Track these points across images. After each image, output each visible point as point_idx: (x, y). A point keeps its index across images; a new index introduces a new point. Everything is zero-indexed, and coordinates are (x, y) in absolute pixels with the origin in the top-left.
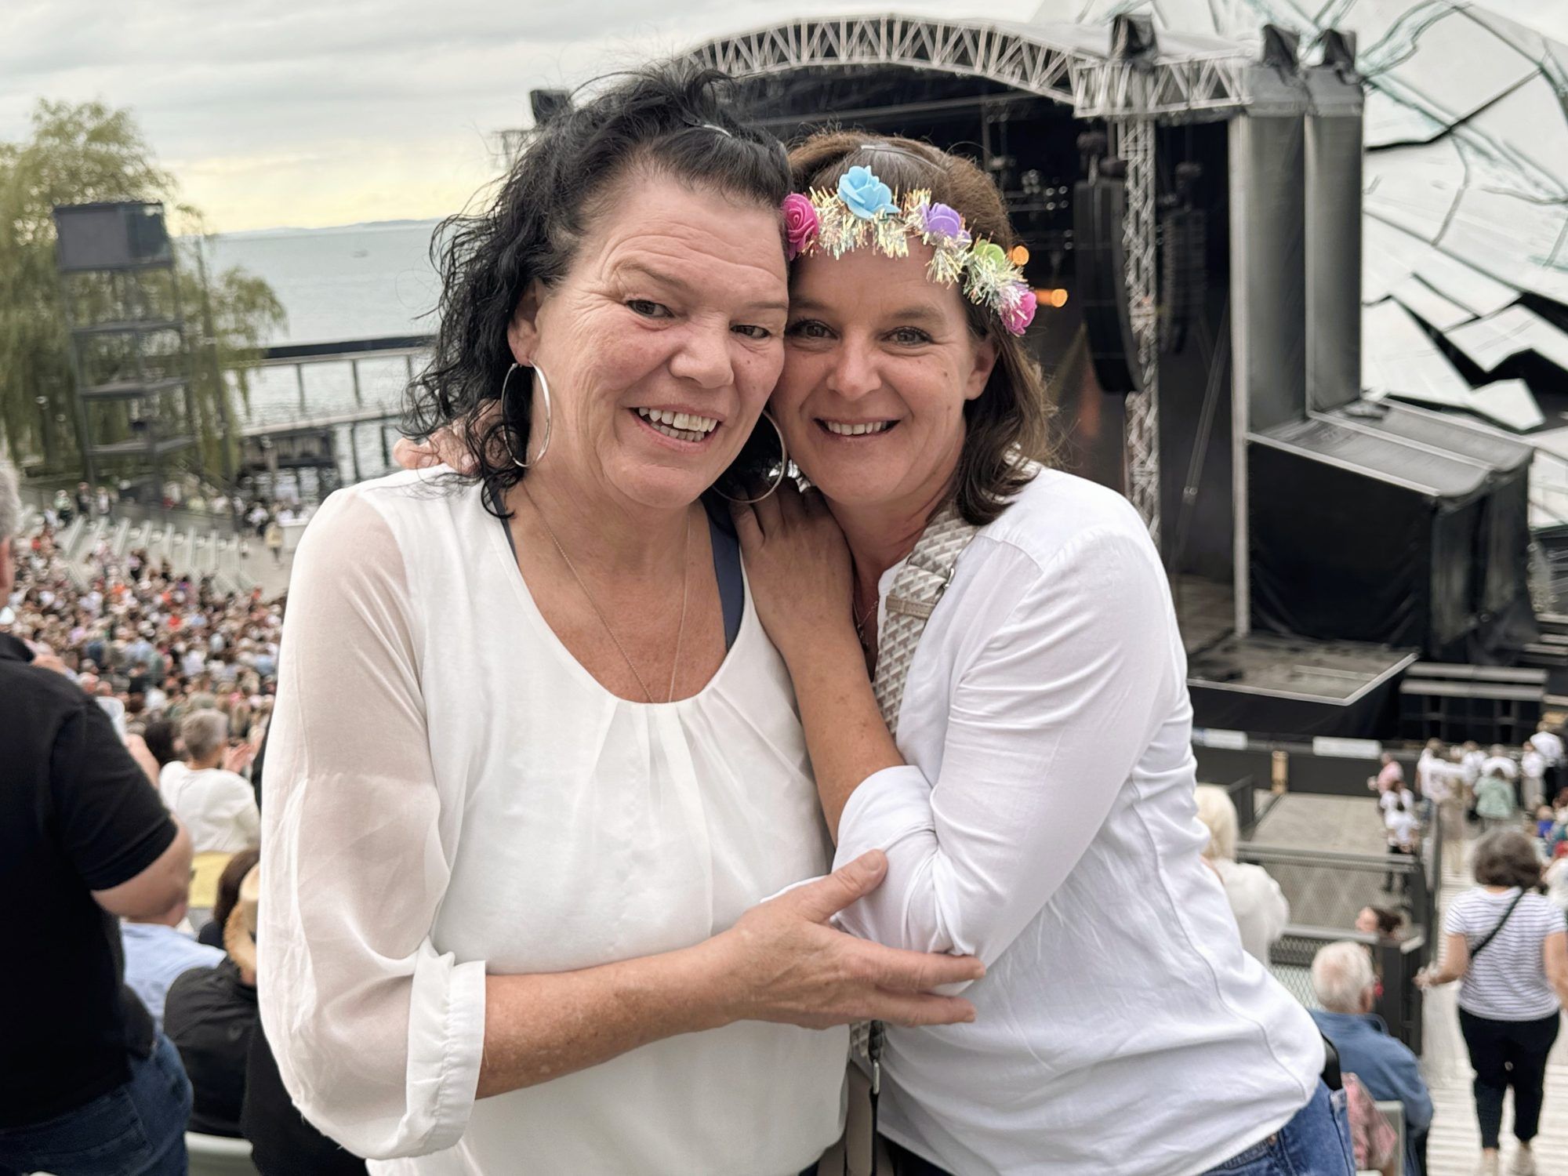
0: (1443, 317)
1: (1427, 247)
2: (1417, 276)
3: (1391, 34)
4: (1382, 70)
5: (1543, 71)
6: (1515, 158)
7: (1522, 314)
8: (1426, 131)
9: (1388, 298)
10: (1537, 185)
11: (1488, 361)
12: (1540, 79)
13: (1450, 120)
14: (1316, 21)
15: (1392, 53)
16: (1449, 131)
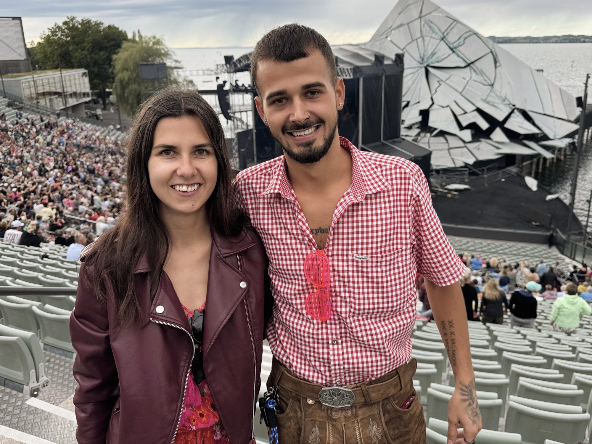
0: (458, 112)
1: (459, 94)
2: (455, 102)
3: (459, 39)
4: (456, 48)
5: (491, 52)
6: (482, 73)
7: (476, 113)
8: (463, 64)
9: (448, 106)
10: (486, 81)
11: (464, 124)
12: (490, 54)
13: (469, 62)
14: (443, 34)
15: (459, 44)
16: (469, 65)
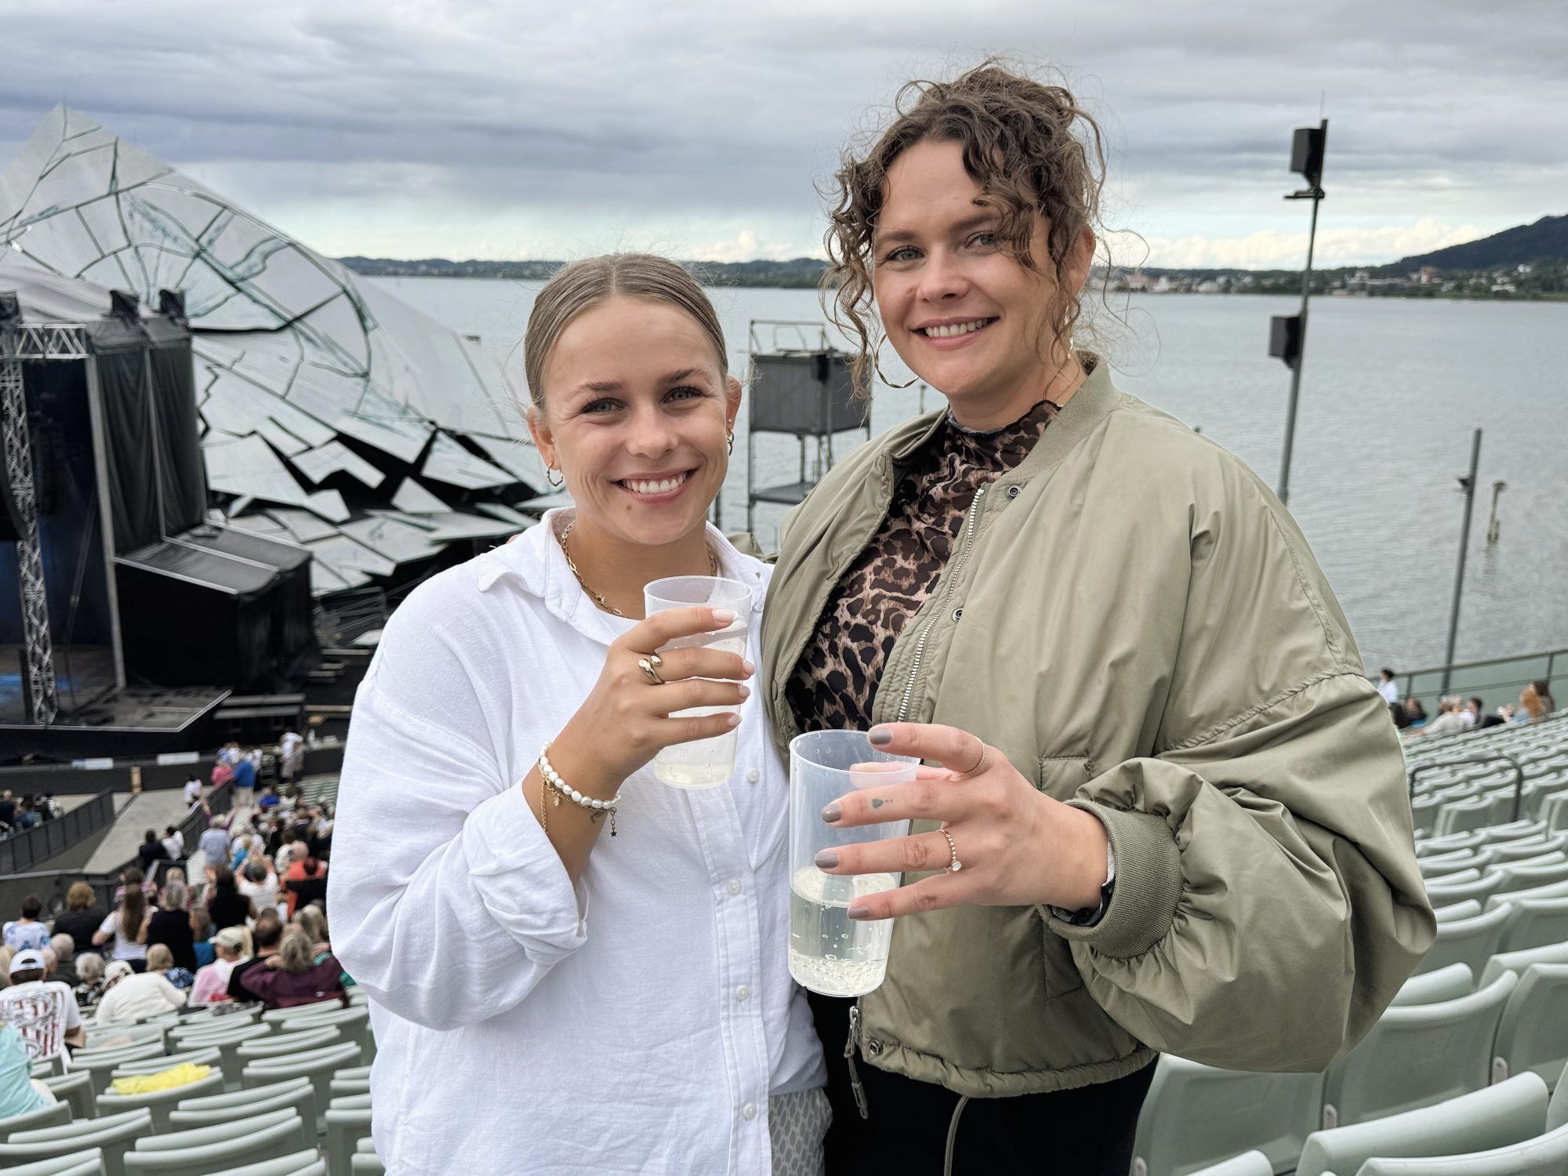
0: (289, 446)
1: (277, 400)
2: (272, 419)
3: (248, 256)
4: (243, 279)
5: (345, 292)
6: (331, 345)
7: (338, 447)
8: (274, 323)
9: (254, 433)
10: (345, 364)
11: (317, 477)
12: (343, 297)
13: (289, 317)
14: (197, 240)
15: (250, 268)
16: (288, 325)
